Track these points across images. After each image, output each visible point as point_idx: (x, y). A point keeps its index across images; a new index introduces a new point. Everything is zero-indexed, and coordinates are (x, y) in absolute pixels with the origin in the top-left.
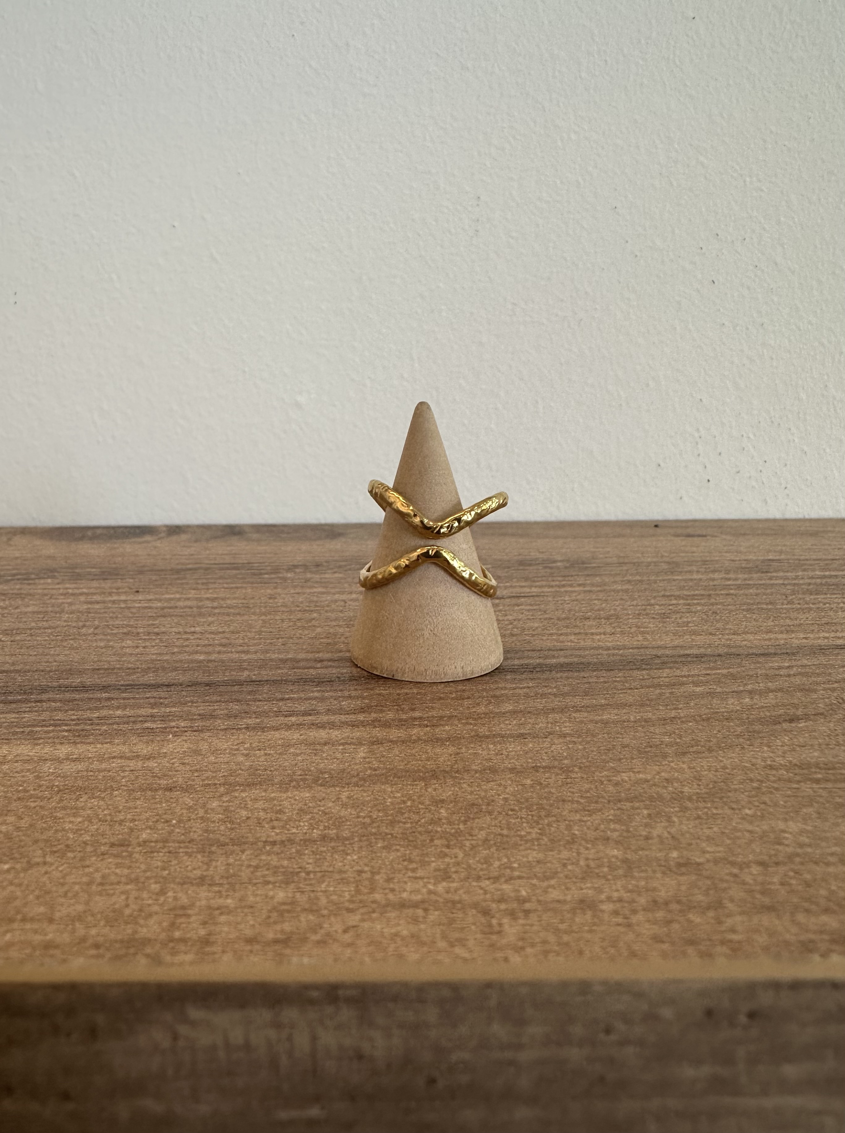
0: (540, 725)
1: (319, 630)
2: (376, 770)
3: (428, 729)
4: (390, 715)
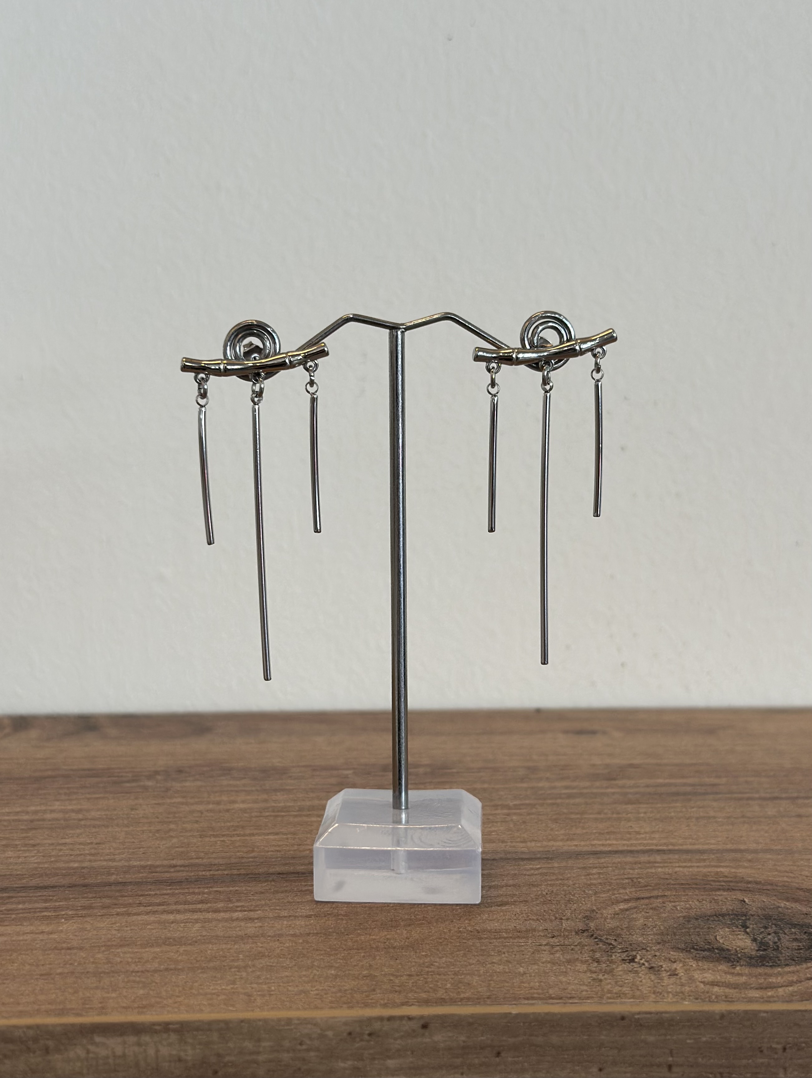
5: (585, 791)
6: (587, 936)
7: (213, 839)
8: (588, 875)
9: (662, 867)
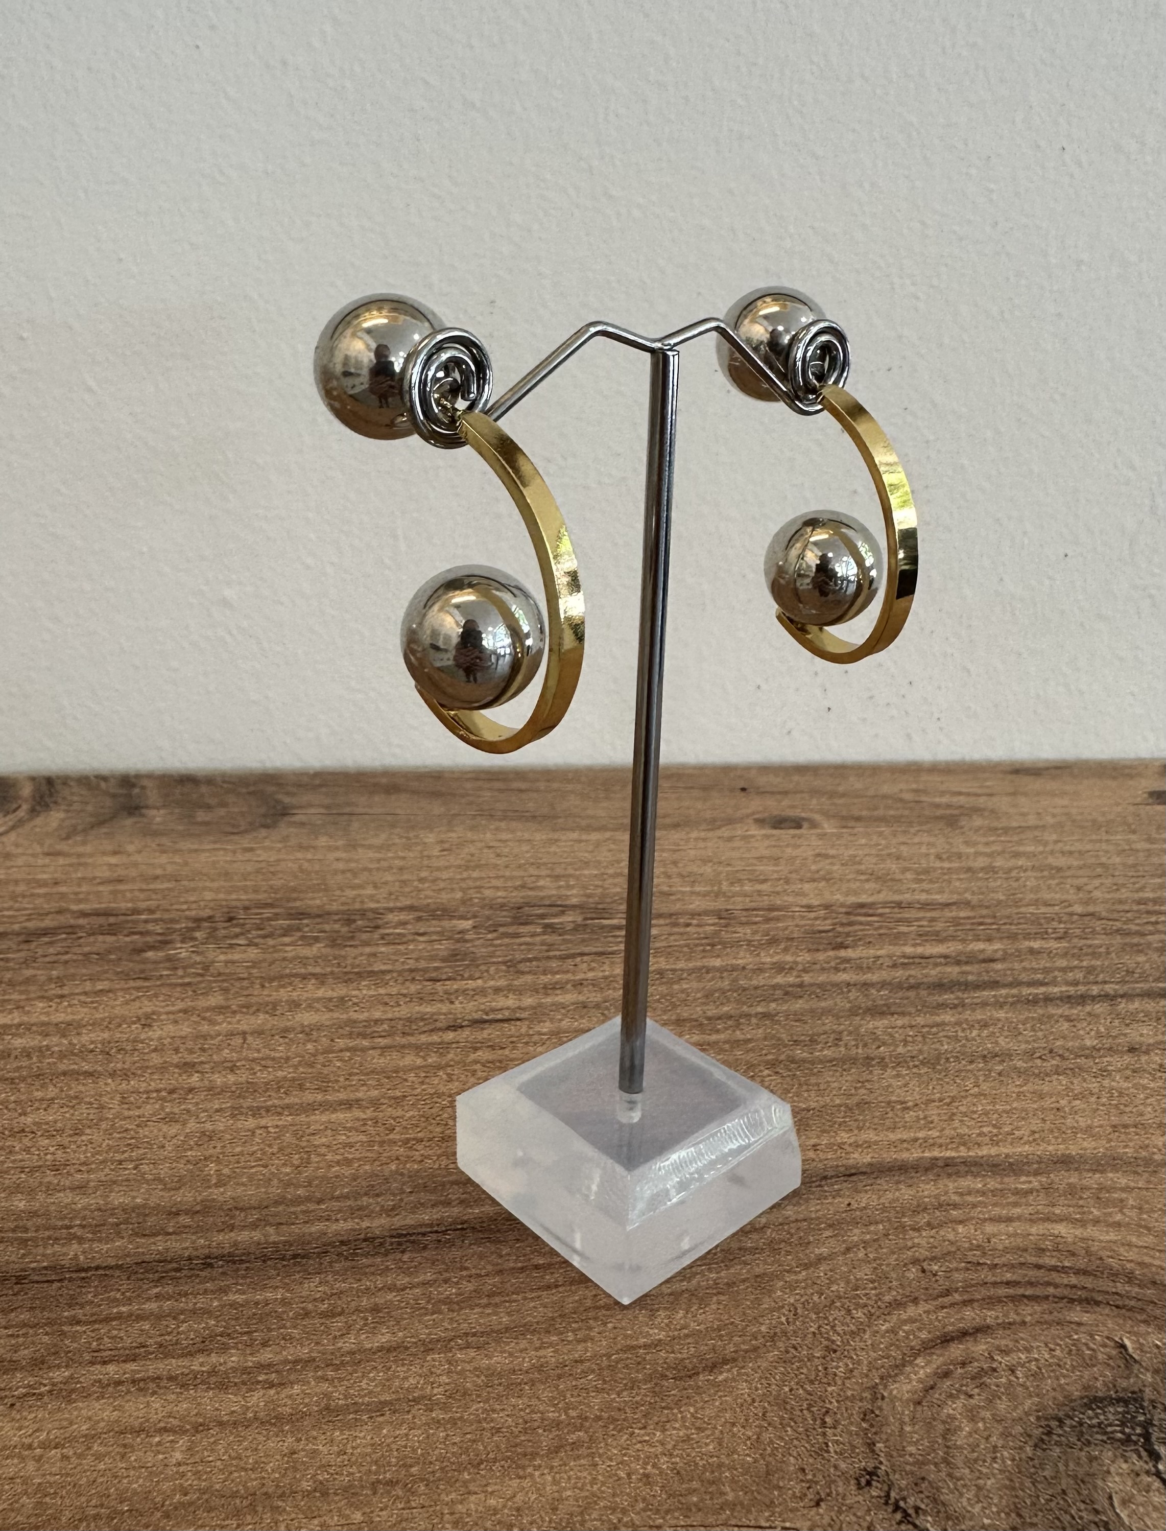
0: (411, 1380)
1: (192, 1125)
2: (186, 1495)
3: (272, 1392)
4: (234, 1359)
5: (807, 978)
6: (879, 1497)
7: (251, 1123)
8: (848, 1250)
9: (961, 1222)
